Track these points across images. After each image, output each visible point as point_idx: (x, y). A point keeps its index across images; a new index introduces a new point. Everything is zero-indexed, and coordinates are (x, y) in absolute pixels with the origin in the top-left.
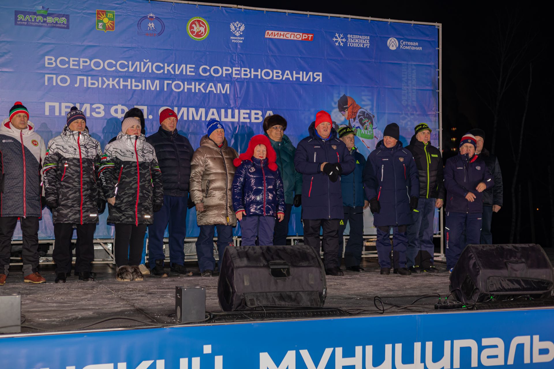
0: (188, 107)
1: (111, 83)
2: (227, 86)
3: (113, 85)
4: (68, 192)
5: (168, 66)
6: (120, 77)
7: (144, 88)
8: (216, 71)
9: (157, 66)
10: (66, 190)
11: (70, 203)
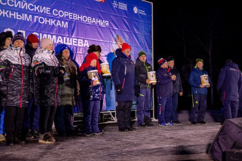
0: (47, 34)
1: (4, 13)
2: (67, 23)
3: (5, 14)
4: (14, 86)
5: (36, 7)
6: (9, 10)
7: (23, 19)
8: (61, 14)
9: (30, 6)
10: (12, 85)
11: (15, 93)
